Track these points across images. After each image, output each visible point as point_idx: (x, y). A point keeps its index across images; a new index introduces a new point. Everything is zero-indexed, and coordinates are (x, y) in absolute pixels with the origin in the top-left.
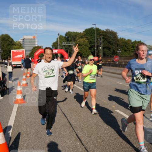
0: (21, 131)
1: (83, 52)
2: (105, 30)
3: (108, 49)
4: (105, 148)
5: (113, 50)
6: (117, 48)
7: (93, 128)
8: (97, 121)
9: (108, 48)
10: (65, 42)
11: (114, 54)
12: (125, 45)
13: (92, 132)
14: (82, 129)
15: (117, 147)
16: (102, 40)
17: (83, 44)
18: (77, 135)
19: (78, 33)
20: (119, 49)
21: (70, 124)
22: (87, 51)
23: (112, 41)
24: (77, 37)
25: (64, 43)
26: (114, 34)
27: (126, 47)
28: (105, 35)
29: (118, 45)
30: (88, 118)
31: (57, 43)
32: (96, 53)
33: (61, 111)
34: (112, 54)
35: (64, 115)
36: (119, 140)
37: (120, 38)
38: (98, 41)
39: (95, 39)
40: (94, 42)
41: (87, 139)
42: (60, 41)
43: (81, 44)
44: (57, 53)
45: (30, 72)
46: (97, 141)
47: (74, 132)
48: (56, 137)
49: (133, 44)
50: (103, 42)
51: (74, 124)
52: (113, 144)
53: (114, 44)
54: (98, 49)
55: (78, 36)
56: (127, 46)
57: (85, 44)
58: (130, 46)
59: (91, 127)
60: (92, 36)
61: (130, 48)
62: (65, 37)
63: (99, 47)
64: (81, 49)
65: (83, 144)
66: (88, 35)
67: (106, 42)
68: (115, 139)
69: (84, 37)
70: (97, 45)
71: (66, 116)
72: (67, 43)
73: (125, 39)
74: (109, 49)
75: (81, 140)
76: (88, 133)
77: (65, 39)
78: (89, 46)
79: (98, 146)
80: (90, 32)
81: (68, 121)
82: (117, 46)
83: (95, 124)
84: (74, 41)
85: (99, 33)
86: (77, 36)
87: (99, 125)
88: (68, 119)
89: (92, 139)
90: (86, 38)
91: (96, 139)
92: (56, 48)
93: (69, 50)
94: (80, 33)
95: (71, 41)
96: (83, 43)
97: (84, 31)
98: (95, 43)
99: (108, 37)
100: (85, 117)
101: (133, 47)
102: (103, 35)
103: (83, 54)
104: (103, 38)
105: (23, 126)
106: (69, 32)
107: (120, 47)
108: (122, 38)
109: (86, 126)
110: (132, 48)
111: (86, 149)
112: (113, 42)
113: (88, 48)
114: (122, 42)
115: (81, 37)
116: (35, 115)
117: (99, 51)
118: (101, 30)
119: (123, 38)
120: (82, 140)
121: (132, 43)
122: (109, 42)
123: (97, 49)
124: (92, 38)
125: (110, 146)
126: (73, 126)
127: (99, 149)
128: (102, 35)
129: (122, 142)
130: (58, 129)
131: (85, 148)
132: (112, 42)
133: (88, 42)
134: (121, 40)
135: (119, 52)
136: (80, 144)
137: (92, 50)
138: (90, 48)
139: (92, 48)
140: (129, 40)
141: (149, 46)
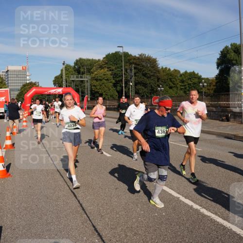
0: (3, 224)
1: (103, 91)
2: (137, 56)
3: (143, 86)
5: (152, 87)
6: (158, 83)
7: (120, 213)
8: (126, 202)
9: (144, 83)
10: (75, 76)
12: (171, 79)
13: (118, 221)
14: (102, 216)
16: (133, 70)
17: (103, 79)
18: (94, 227)
19: (95, 60)
20: (161, 86)
21: (83, 209)
22: (109, 89)
23: (149, 72)
24: (94, 68)
25: (73, 77)
26: (152, 62)
27: (171, 81)
28: (138, 63)
29: (158, 79)
30: (112, 198)
31: (62, 77)
32: (124, 92)
33: (68, 188)
34: (150, 93)
35: (73, 195)
36: (161, 231)
37: (161, 68)
38: (127, 72)
39: (122, 70)
40: (121, 74)
42: (66, 74)
43: (100, 78)
44: (61, 93)
45: (17, 125)
46: (126, 235)
47: (89, 222)
48: (61, 232)
49: (183, 76)
50: (135, 74)
51: (90, 209)
53: (152, 78)
54: (128, 85)
55: (95, 66)
56: (173, 80)
57: (106, 78)
58: (178, 81)
59: (117, 213)
60: (118, 65)
61: (178, 84)
62: (74, 67)
63: (129, 82)
64: (101, 86)
65: (103, 241)
66: (111, 63)
67: (140, 75)
69: (105, 67)
70: (125, 80)
71: (77, 196)
72: (77, 77)
73: (169, 70)
74: (145, 85)
75: (101, 234)
76: (112, 223)
77: (75, 71)
78: (114, 81)
80: (114, 59)
81: (79, 205)
82: (158, 81)
83: (123, 207)
84: (88, 74)
85: (129, 60)
86: (93, 65)
87: (129, 209)
88: (79, 201)
89: (118, 233)
90: (108, 68)
91: (125, 232)
92: (60, 86)
93: (81, 87)
94: (99, 60)
95: (83, 73)
96: (104, 76)
97: (104, 58)
98: (122, 76)
99: (143, 66)
100: (106, 197)
101: (183, 81)
102: (136, 64)
103: (104, 93)
104: (135, 68)
105: (7, 216)
106: (81, 59)
107: (162, 82)
108: (164, 67)
109: (109, 211)
110: (180, 84)
112: (152, 74)
113: (111, 84)
114: (165, 74)
115: (100, 68)
116: (27, 196)
117: (129, 89)
118: (131, 55)
119: (166, 68)
120: (103, 234)
121: (181, 75)
122: (144, 75)
123: (125, 87)
124: (118, 68)
126: (87, 212)
128: (133, 63)
129: (166, 235)
130: (63, 217)
132: (149, 74)
133: (111, 75)
134: (163, 71)
135: (161, 90)
136: (99, 241)
137: (118, 87)
138: (114, 84)
139: (119, 83)
140: (175, 71)
141: (207, 80)
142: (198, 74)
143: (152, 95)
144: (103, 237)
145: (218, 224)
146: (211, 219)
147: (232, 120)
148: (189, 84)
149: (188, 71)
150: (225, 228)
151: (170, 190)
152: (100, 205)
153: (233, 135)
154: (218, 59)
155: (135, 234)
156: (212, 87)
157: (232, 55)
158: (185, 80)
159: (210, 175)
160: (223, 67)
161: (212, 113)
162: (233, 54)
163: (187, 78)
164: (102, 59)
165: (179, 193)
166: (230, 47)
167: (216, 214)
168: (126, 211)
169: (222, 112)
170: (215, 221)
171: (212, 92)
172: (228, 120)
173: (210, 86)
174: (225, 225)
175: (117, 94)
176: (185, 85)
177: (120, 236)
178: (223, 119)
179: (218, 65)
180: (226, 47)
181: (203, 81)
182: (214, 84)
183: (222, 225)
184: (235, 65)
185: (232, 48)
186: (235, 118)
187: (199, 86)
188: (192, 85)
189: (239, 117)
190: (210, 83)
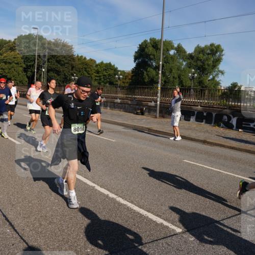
1: (11, 76)
3: (56, 73)
4: (54, 234)
5: (65, 75)
6: (72, 72)
7: (33, 202)
8: (39, 190)
9: (57, 71)
11: (66, 82)
12: (85, 68)
13: (31, 210)
14: (13, 205)
15: (73, 231)
16: (47, 56)
17: (13, 62)
18: (4, 216)
19: (5, 40)
20: (75, 75)
22: (19, 74)
23: (63, 59)
24: (4, 49)
27: (86, 71)
29: (73, 67)
30: (23, 187)
32: (35, 78)
34: (63, 81)
36: (77, 220)
37: (76, 55)
38: (40, 58)
40: (33, 59)
41: (24, 222)
43: (10, 61)
46: (41, 225)
49: (99, 66)
50: (48, 59)
52: (68, 227)
53: (67, 65)
54: (40, 71)
55: (5, 47)
56: (88, 69)
57: (16, 62)
58: (94, 71)
59: (29, 202)
61: (92, 74)
63: (41, 68)
64: (10, 69)
65: (16, 231)
68: (71, 219)
70: (37, 65)
73: (85, 58)
75: (13, 224)
76: (25, 212)
78: (24, 66)
79: (43, 232)
82: (72, 70)
86: (3, 46)
89: (31, 222)
91: (39, 221)
94: (10, 41)
96: (14, 59)
98: (35, 61)
100: (17, 185)
101: (98, 72)
103: (13, 78)
107: (77, 70)
108: (80, 55)
109: (20, 200)
110: (96, 75)
111: (22, 238)
112: (66, 61)
113: (21, 69)
114: (80, 62)
115: (10, 49)
117: (41, 75)
119: (82, 56)
120: (15, 223)
121: (97, 66)
122: (58, 62)
123: (37, 72)
125: (63, 231)
127: (44, 236)
129: (82, 223)
131: (20, 236)
132: (63, 61)
133: (22, 58)
134: (79, 60)
135: (75, 79)
136: (11, 231)
137: (29, 72)
138: (24, 68)
139: (29, 69)
140: (91, 60)
141: (123, 73)
142: (114, 65)
143: (65, 84)
144: (14, 226)
145: (135, 212)
146: (128, 208)
147: (146, 114)
148: (104, 75)
149: (105, 62)
150: (141, 216)
151: (85, 179)
152: (11, 193)
153: (147, 128)
154: (136, 52)
155: (50, 223)
156: (127, 80)
157: (150, 50)
158: (100, 71)
159: (124, 165)
160: (140, 60)
161: (127, 106)
162: (151, 48)
163: (102, 69)
164: (13, 40)
165: (94, 182)
166: (149, 41)
167: (132, 202)
168: (39, 200)
169: (137, 105)
170: (132, 210)
171: (127, 85)
172: (142, 114)
173: (125, 79)
174: (141, 212)
175: (27, 80)
176: (100, 76)
177: (34, 225)
178: (137, 112)
179: (136, 58)
180: (145, 41)
181: (119, 73)
182: (130, 77)
183: (139, 213)
184: (152, 59)
185: (150, 43)
186: (149, 112)
187: (115, 78)
188: (107, 76)
189: (153, 111)
190: (126, 76)
